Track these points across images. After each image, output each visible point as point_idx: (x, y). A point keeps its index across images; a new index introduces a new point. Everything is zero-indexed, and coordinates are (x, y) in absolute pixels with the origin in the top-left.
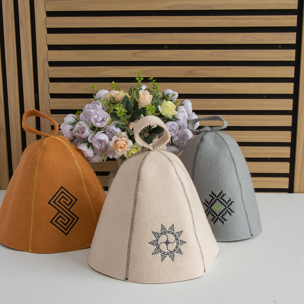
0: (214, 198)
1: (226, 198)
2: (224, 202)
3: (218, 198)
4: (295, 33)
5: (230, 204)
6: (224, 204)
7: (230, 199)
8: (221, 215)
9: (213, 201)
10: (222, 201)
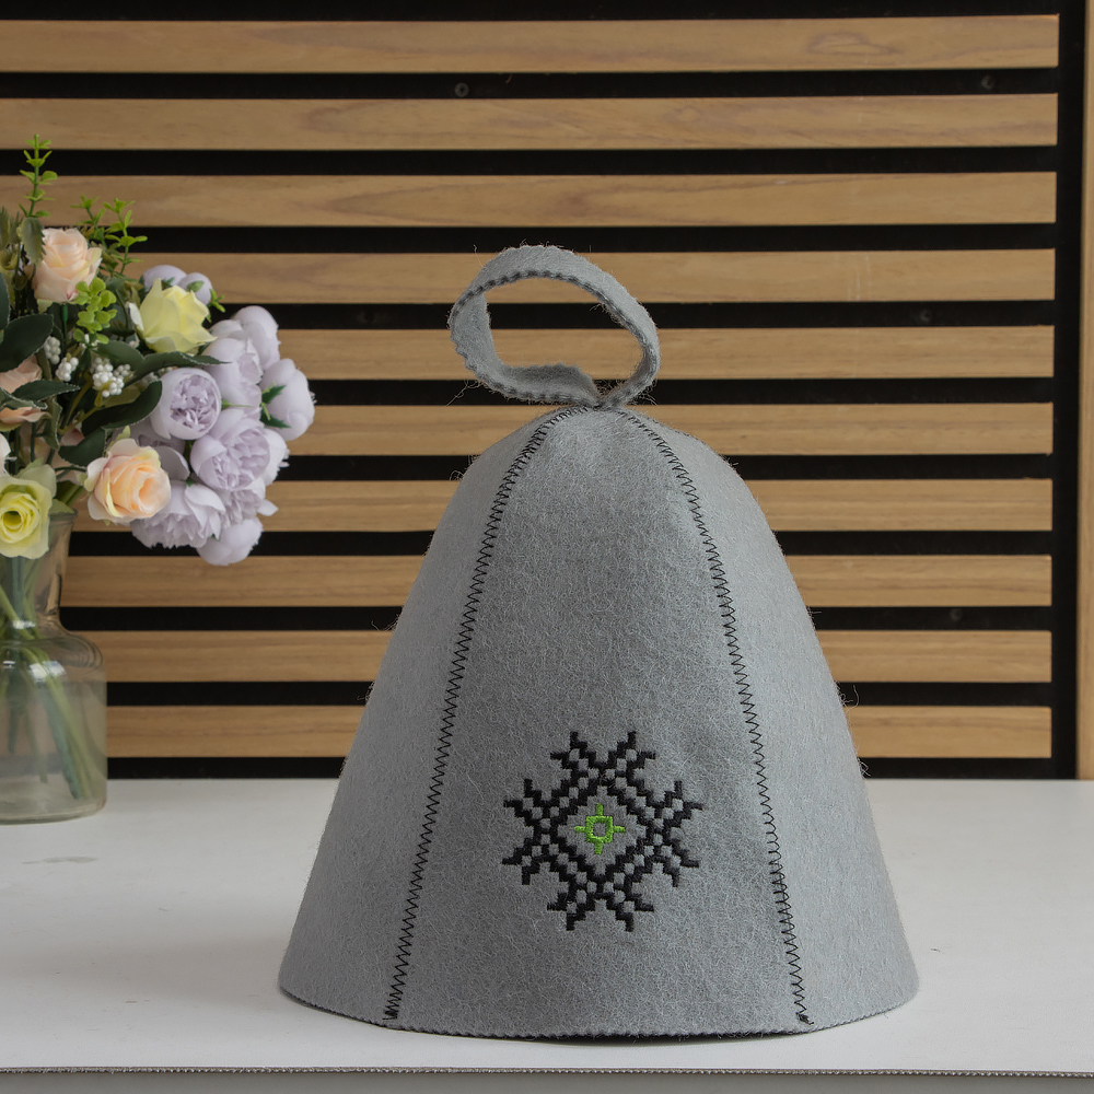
0: (585, 774)
1: (658, 779)
2: (641, 802)
3: (610, 773)
4: (1055, 18)
5: (676, 813)
6: (639, 813)
7: (678, 784)
8: (620, 878)
9: (574, 792)
10: (632, 792)
